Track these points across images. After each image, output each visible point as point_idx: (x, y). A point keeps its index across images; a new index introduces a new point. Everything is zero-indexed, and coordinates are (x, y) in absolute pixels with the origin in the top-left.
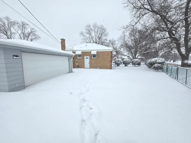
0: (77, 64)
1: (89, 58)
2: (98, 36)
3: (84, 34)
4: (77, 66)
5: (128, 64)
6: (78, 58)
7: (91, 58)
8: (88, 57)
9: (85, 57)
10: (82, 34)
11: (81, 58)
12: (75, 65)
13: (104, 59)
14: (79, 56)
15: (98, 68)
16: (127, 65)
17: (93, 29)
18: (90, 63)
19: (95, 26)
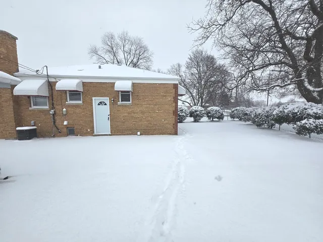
0: (65, 123)
1: (108, 103)
2: (130, 60)
3: (99, 53)
4: (65, 130)
5: (202, 117)
6: (69, 102)
7: (113, 103)
8: (107, 100)
9: (96, 100)
10: (95, 51)
11: (80, 102)
12: (59, 127)
13: (155, 105)
14: (74, 94)
15: (139, 133)
16: (200, 119)
17: (120, 43)
18: (112, 118)
19: (124, 39)
